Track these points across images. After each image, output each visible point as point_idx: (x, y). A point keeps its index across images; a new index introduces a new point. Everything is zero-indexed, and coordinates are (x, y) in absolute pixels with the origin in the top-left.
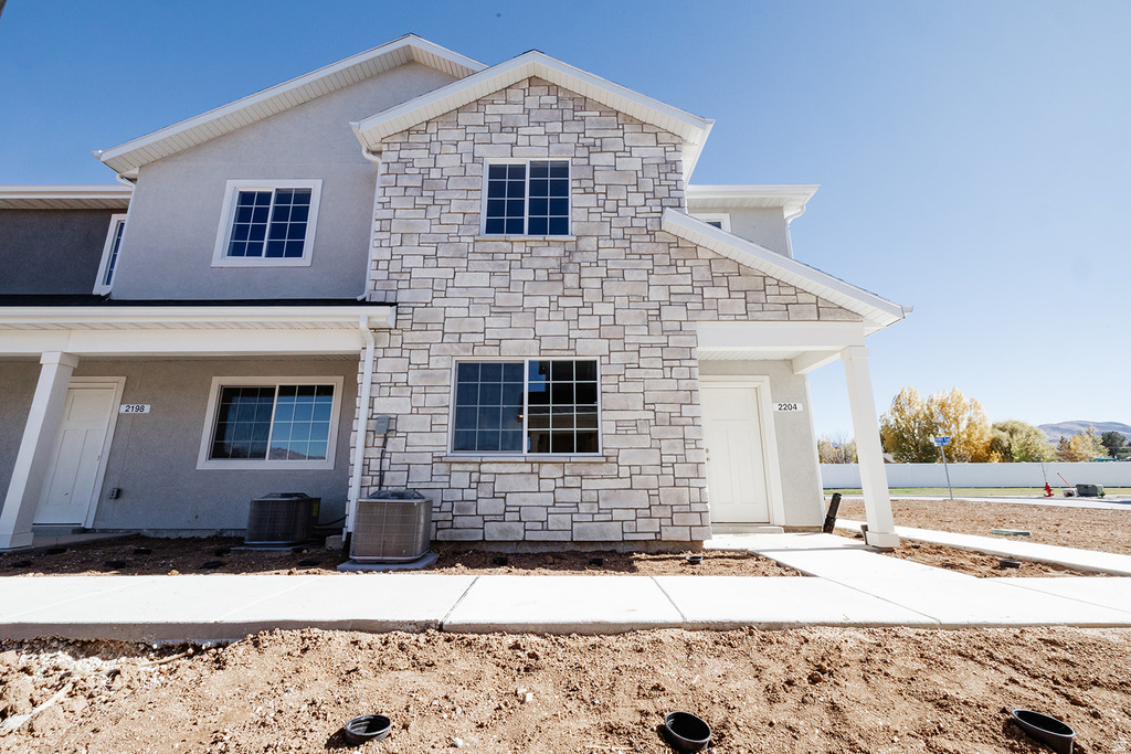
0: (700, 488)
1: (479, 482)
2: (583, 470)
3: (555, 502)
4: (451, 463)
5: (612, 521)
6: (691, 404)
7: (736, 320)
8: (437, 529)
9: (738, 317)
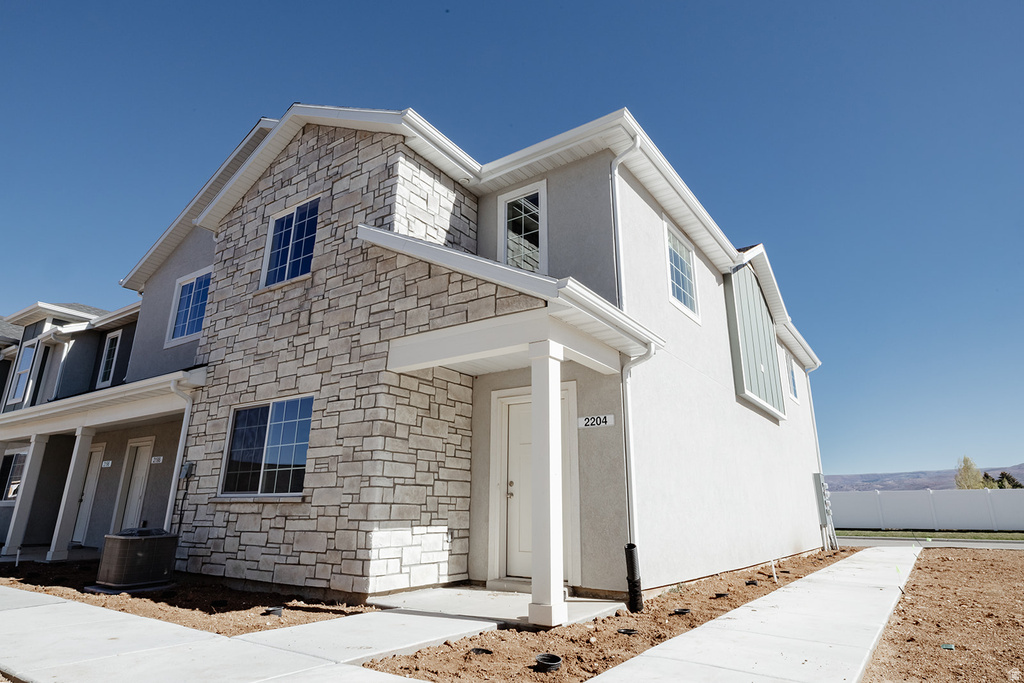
0: (367, 532)
1: (228, 522)
2: (287, 510)
3: (267, 542)
4: (217, 503)
5: (299, 564)
6: (371, 436)
7: (419, 332)
8: (203, 564)
9: (421, 329)
